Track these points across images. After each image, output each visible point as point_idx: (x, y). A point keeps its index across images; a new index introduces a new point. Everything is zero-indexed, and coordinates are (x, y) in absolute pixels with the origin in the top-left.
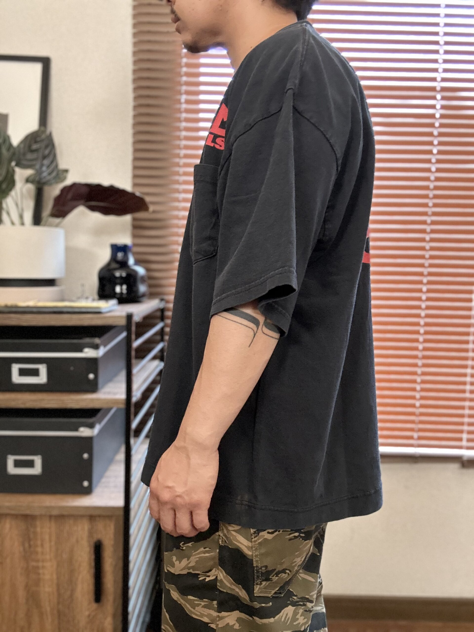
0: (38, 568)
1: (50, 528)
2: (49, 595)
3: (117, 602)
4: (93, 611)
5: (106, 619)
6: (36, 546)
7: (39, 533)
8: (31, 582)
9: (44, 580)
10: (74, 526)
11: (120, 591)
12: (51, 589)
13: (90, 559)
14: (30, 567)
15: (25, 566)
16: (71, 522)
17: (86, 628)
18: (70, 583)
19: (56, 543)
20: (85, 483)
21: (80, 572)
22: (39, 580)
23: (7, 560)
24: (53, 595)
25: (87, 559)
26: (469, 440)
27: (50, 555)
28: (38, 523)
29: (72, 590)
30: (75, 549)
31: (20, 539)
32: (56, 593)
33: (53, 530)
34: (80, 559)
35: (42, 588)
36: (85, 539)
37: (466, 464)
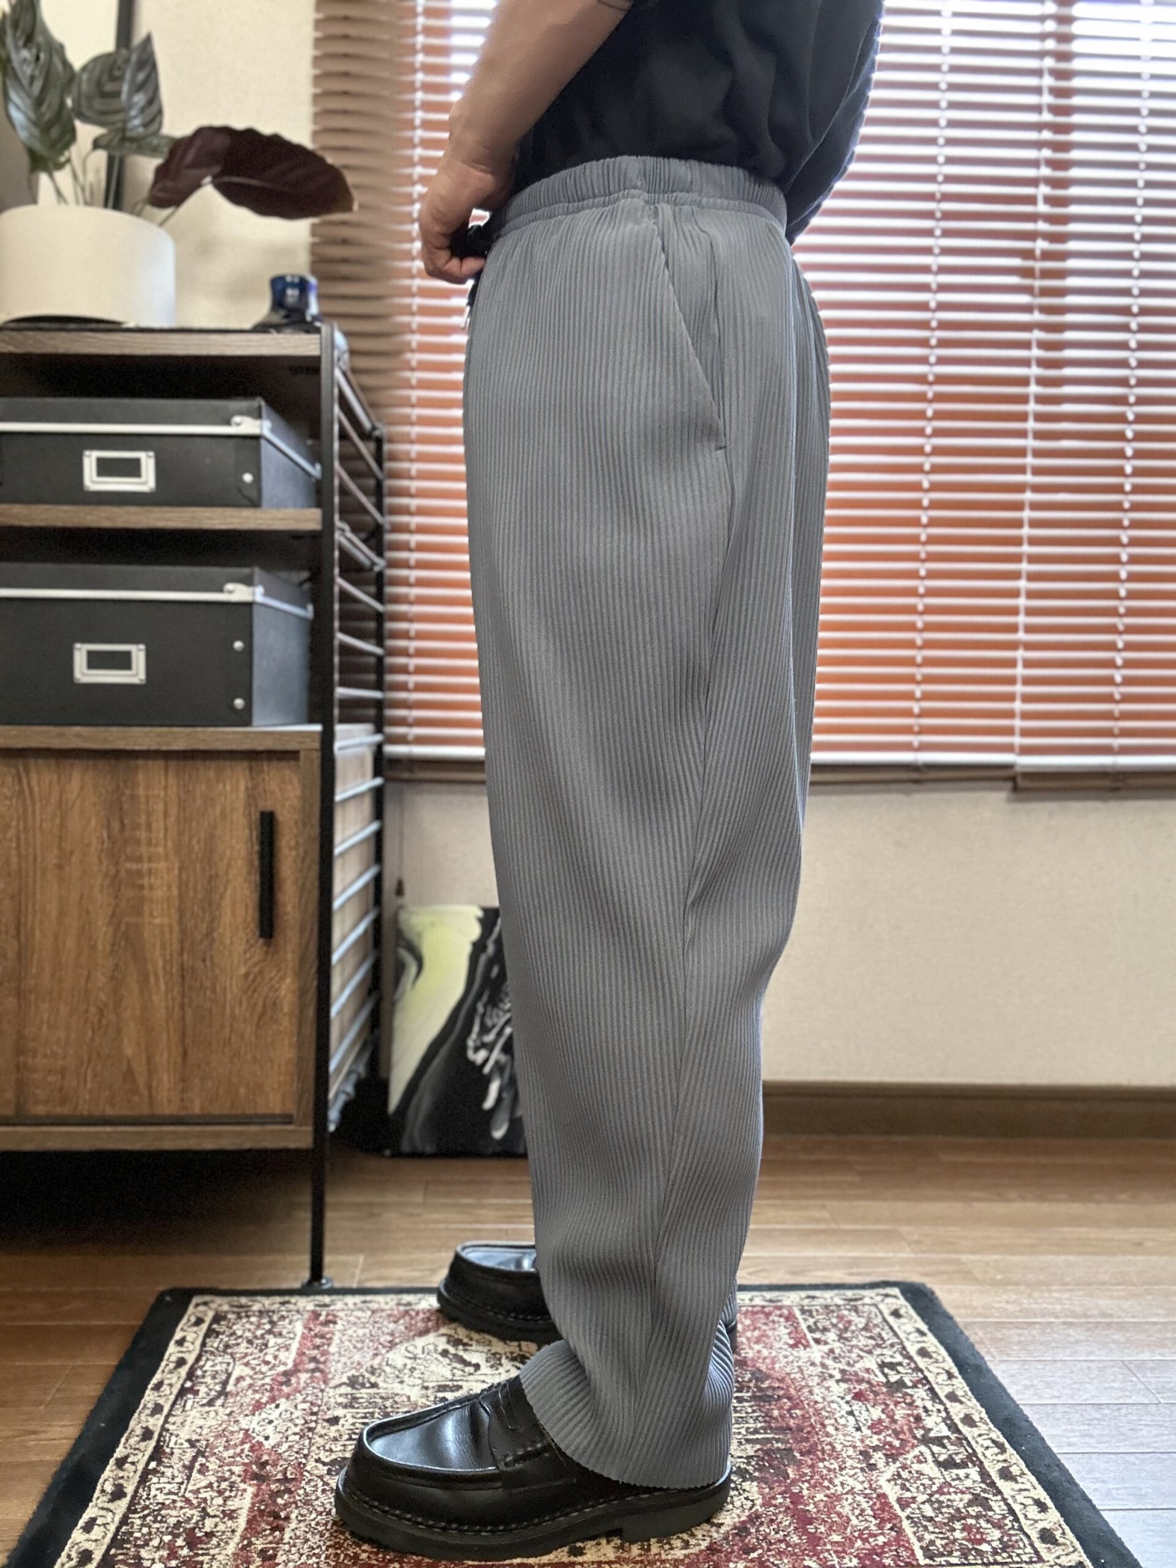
0: (139, 873)
1: (166, 788)
2: (162, 932)
3: (307, 934)
4: (255, 965)
5: (282, 979)
6: (136, 827)
7: (143, 800)
8: (123, 905)
9: (152, 901)
10: (217, 783)
11: (313, 907)
12: (166, 921)
13: (250, 854)
14: (123, 873)
15: (112, 870)
16: (211, 774)
17: (241, 1003)
18: (206, 906)
19: (178, 820)
20: (239, 703)
21: (228, 882)
22: (142, 900)
23: (74, 859)
24: (171, 932)
25: (243, 853)
26: (1025, 733)
27: (165, 846)
28: (141, 777)
29: (213, 920)
30: (219, 832)
31: (103, 813)
32: (176, 928)
33: (173, 791)
34: (228, 853)
35: (147, 919)
36: (241, 810)
37: (1021, 783)
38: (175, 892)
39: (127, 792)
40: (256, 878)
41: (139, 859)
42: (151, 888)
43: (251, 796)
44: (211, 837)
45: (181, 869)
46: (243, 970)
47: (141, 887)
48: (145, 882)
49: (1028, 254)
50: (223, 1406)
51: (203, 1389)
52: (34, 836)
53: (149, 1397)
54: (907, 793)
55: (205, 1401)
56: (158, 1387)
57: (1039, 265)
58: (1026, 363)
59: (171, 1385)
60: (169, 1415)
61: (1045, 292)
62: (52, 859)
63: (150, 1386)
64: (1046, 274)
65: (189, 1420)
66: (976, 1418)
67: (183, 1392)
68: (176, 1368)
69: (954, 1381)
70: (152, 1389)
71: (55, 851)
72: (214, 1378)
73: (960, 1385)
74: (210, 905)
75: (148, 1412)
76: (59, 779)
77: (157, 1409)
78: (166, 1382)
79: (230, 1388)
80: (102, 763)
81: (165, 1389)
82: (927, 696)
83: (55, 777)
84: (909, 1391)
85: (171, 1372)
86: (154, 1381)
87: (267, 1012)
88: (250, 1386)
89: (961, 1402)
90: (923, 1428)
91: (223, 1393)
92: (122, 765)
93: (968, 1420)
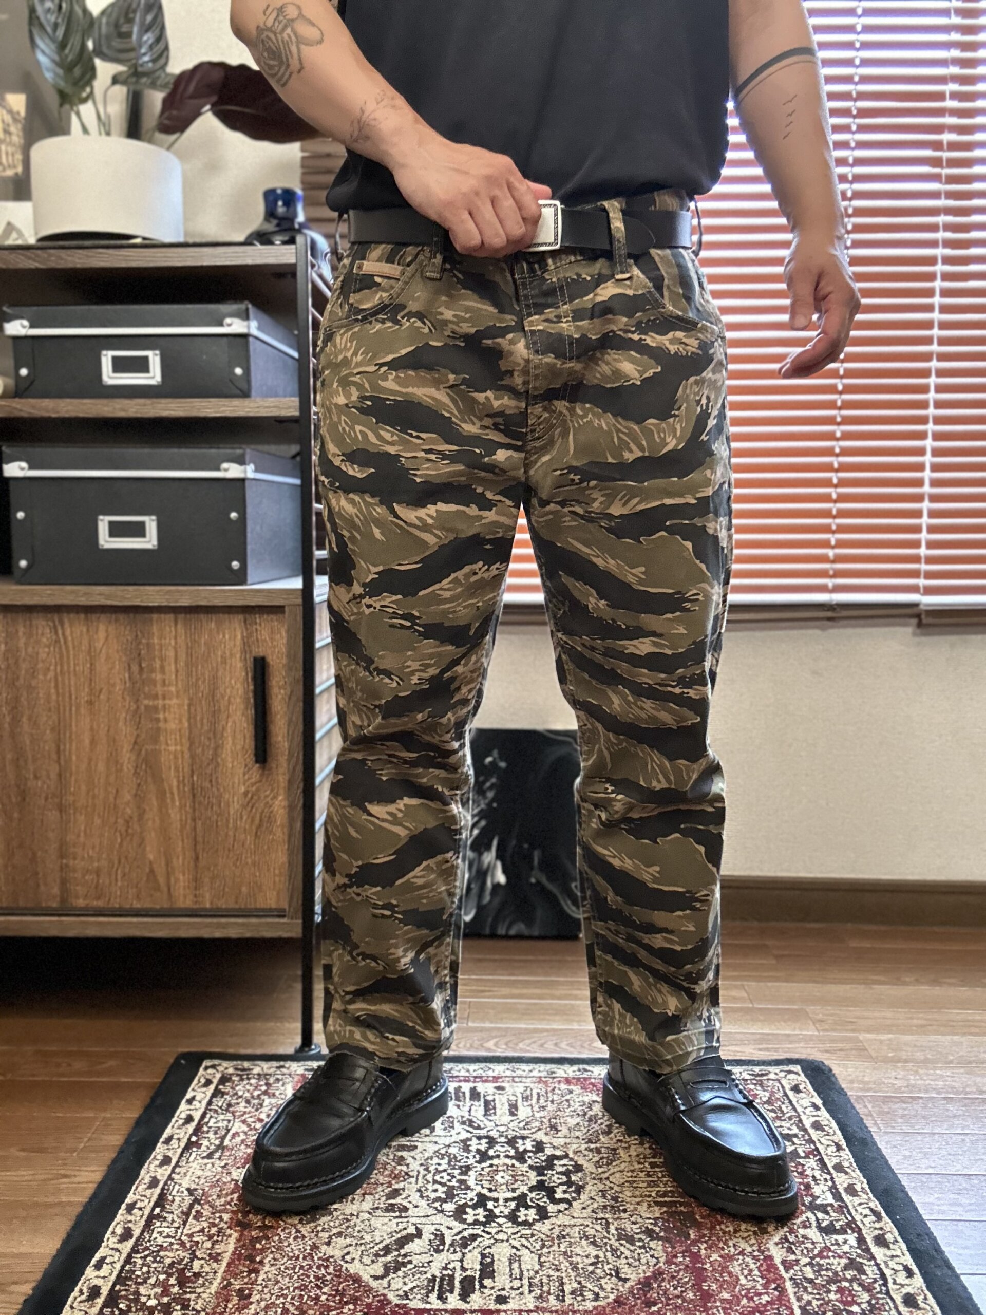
1: (176, 638)
2: (176, 758)
3: (294, 759)
4: (253, 784)
5: (275, 798)
6: (152, 670)
7: (157, 647)
8: (143, 736)
9: (166, 730)
10: (218, 633)
11: (298, 739)
12: (179, 748)
13: (246, 693)
14: (142, 708)
15: (134, 707)
16: (213, 625)
17: (241, 818)
18: (211, 735)
19: (187, 665)
20: (235, 564)
21: (228, 717)
22: (158, 730)
23: (102, 697)
24: (183, 757)
25: (241, 692)
26: (929, 575)
27: (176, 685)
28: (155, 629)
29: (216, 749)
30: (220, 674)
31: (124, 659)
32: (187, 755)
33: (181, 640)
34: (228, 691)
35: (163, 747)
36: (238, 656)
37: (925, 620)
38: (186, 725)
39: (144, 641)
40: (251, 712)
41: (156, 697)
42: (166, 720)
43: (246, 645)
44: (215, 677)
45: (189, 705)
46: (243, 789)
47: (158, 720)
48: (161, 716)
49: (937, 146)
50: (220, 1159)
51: (205, 1143)
52: (69, 679)
53: (160, 1149)
54: (823, 629)
55: (205, 1154)
56: (168, 1140)
57: (946, 155)
58: (933, 244)
59: (179, 1139)
60: (177, 1165)
61: (951, 179)
62: (84, 696)
63: (162, 1140)
64: (953, 163)
65: (191, 1170)
66: (858, 1188)
67: (189, 1145)
68: (184, 1124)
69: (842, 1153)
70: (164, 1143)
71: (87, 690)
72: (216, 1133)
73: (847, 1156)
74: (215, 737)
75: (157, 1163)
76: (88, 630)
77: (166, 1160)
78: (176, 1137)
79: (226, 1142)
80: (121, 617)
81: (174, 1143)
82: (840, 544)
83: (85, 630)
84: (801, 1161)
85: (179, 1128)
86: (165, 1136)
87: (263, 825)
88: (243, 1141)
89: (846, 1173)
90: (812, 1195)
91: (221, 1147)
92: (139, 617)
93: (851, 1190)
